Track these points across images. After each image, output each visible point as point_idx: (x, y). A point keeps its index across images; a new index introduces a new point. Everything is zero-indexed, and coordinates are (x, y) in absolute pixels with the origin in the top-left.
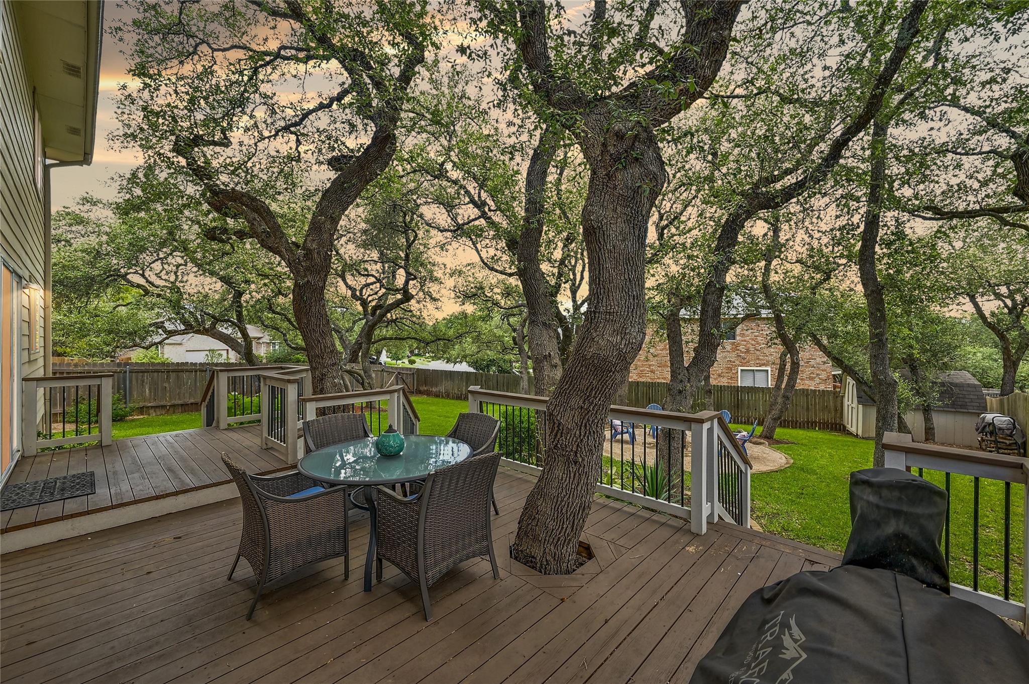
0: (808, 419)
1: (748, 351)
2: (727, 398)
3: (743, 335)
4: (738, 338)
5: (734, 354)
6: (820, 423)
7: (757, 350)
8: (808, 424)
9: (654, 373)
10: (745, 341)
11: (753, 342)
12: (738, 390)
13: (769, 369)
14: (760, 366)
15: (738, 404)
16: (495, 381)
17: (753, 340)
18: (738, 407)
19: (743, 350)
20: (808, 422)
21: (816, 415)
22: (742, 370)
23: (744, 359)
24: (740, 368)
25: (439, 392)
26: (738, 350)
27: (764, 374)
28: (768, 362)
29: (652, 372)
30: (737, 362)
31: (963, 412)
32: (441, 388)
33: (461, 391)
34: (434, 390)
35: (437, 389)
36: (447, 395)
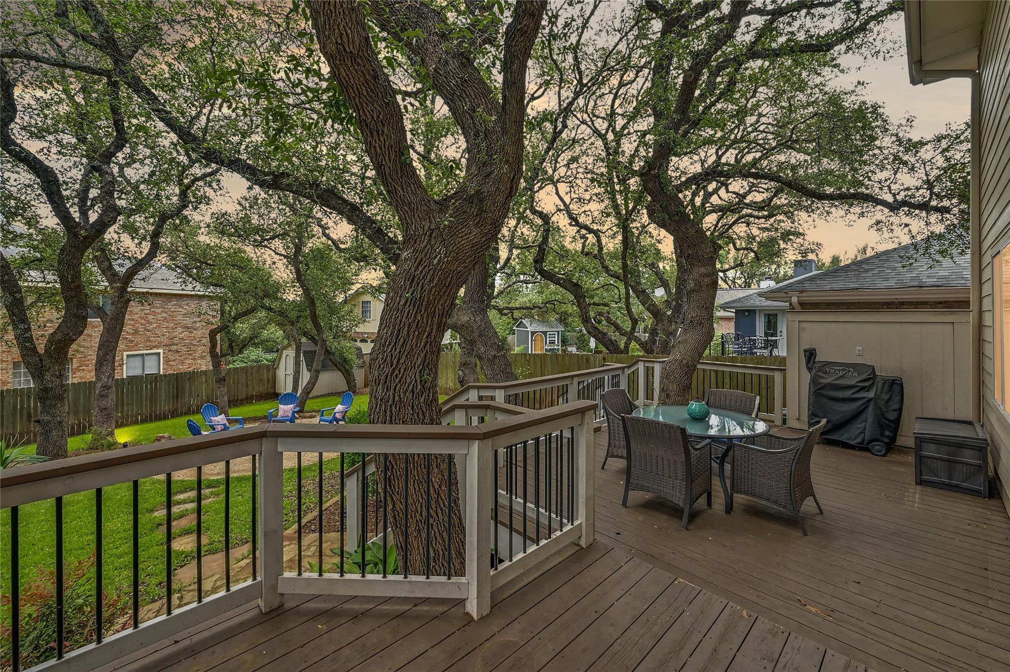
1: (136, 332)
3: (130, 313)
7: (148, 331)
10: (133, 320)
11: (143, 321)
13: (161, 351)
14: (151, 349)
17: (142, 318)
19: (130, 331)
21: (253, 389)
22: (128, 356)
23: (131, 341)
24: (125, 354)
27: (155, 357)
28: (160, 343)
30: (122, 347)
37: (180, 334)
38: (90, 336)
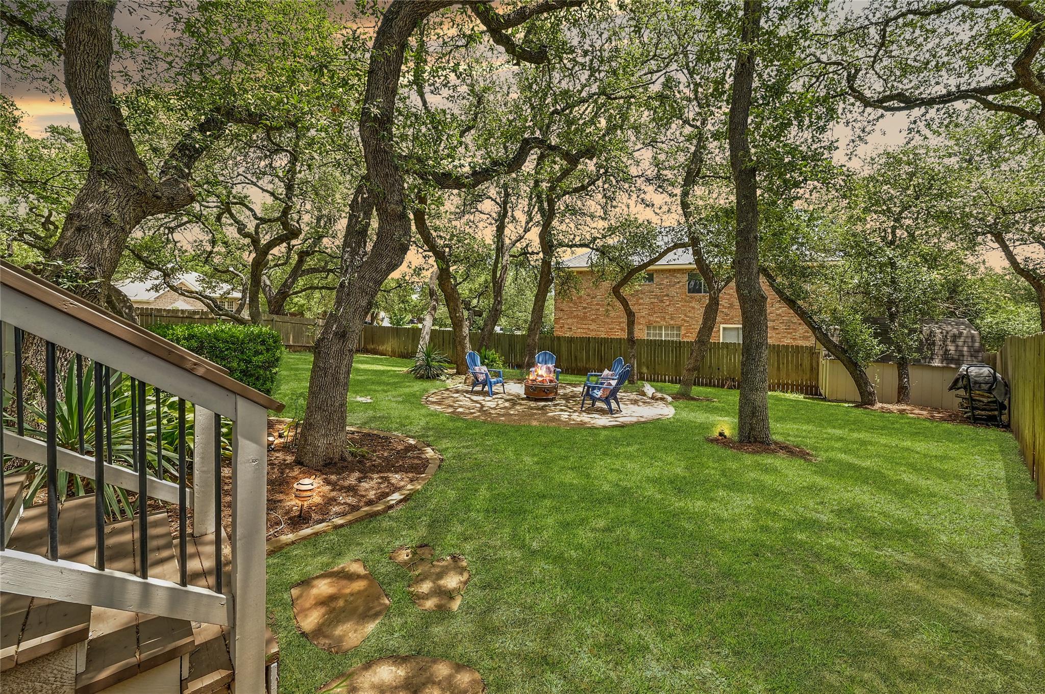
0: (779, 380)
1: (732, 306)
6: (793, 385)
8: (779, 387)
9: (625, 331)
10: (729, 294)
16: (441, 340)
19: (727, 305)
20: (779, 384)
21: (788, 375)
22: (724, 329)
23: (727, 315)
24: (722, 326)
25: (385, 350)
26: (721, 305)
29: (623, 330)
30: (719, 319)
32: (388, 347)
33: (407, 349)
34: (381, 348)
35: (384, 347)
36: (394, 354)
37: (777, 309)
38: (693, 308)
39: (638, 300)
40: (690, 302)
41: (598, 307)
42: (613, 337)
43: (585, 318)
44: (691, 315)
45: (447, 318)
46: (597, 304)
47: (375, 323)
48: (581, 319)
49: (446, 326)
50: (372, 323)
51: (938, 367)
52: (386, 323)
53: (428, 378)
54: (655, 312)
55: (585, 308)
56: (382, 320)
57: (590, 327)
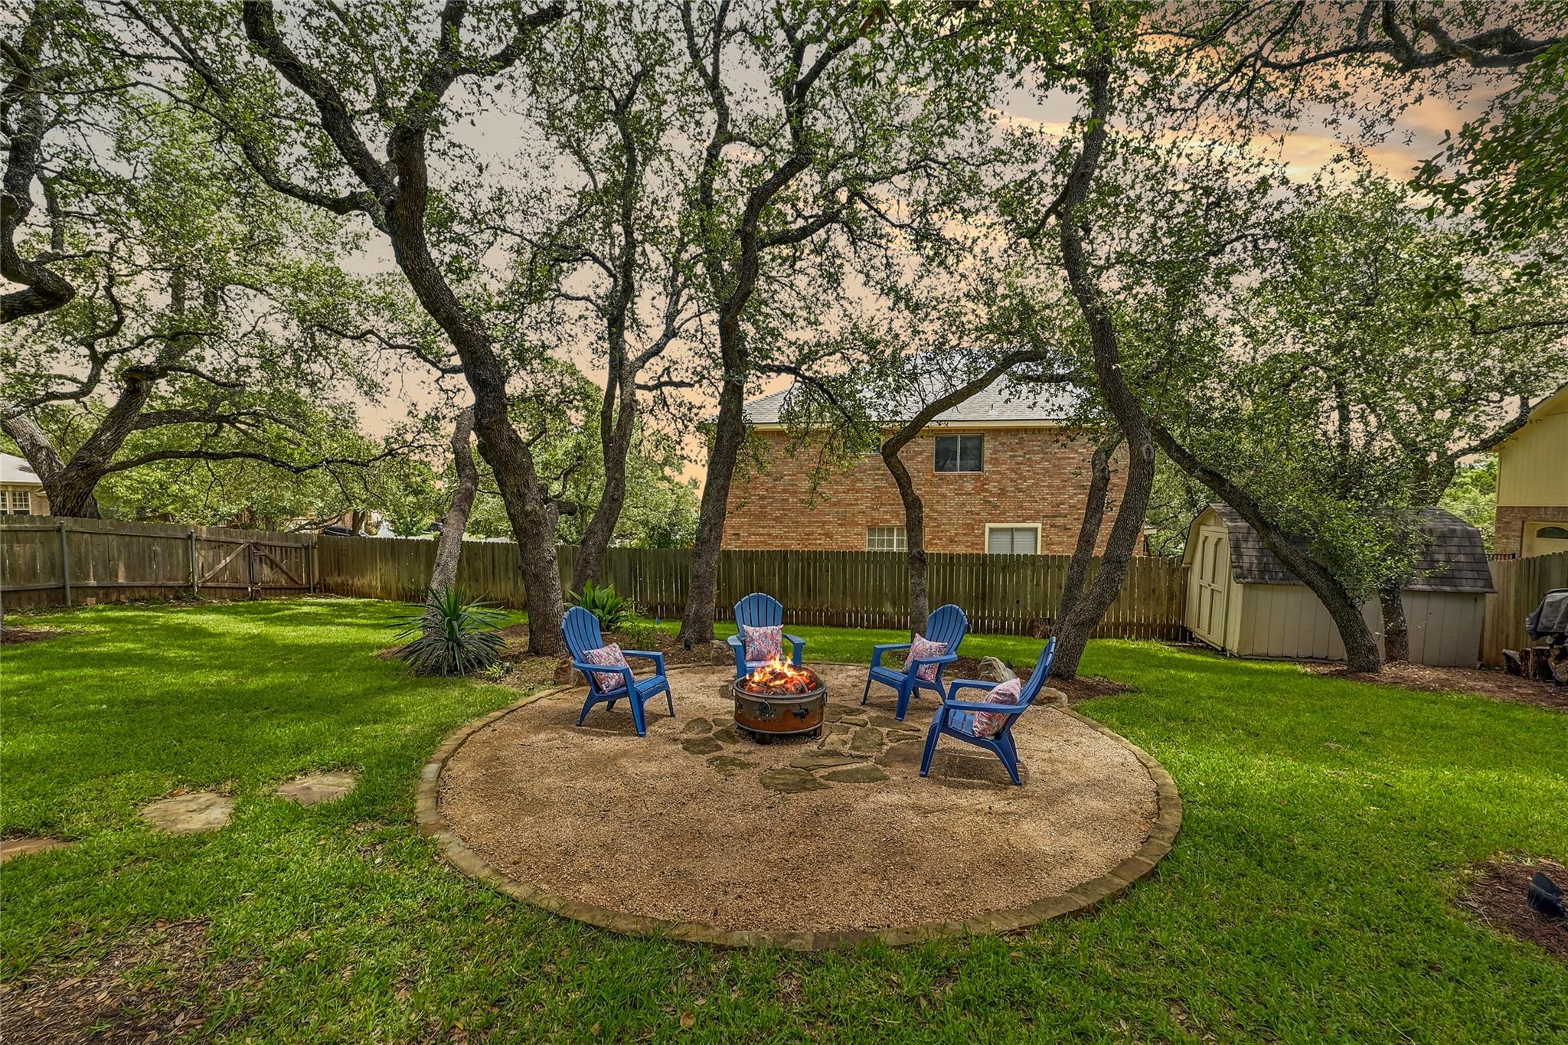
0: (1117, 618)
1: (1003, 493)
2: (963, 583)
3: (995, 462)
4: (987, 467)
5: (978, 500)
6: (1140, 625)
7: (1020, 490)
8: (1116, 629)
9: (831, 538)
10: (999, 473)
11: (1013, 476)
12: (984, 564)
13: (1039, 525)
14: (1024, 521)
15: (984, 593)
16: (488, 562)
17: (1013, 470)
18: (983, 599)
19: (995, 490)
20: (1117, 625)
21: (1132, 610)
22: (992, 530)
23: (996, 507)
24: (988, 525)
25: (370, 585)
26: (986, 490)
27: (1031, 535)
28: (1037, 512)
29: (829, 535)
30: (984, 514)
31: (1446, 593)
32: (373, 579)
33: (417, 583)
34: (358, 582)
35: (365, 581)
36: (387, 593)
37: (1071, 497)
38: (944, 496)
39: (853, 483)
40: (940, 486)
41: (786, 496)
42: (812, 548)
43: (762, 515)
44: (939, 508)
45: (500, 519)
46: (785, 491)
47: (362, 531)
48: (756, 517)
49: (498, 534)
50: (354, 532)
51: (1424, 591)
52: (385, 533)
53: (454, 670)
54: (882, 505)
55: (762, 498)
56: (378, 525)
57: (772, 531)
